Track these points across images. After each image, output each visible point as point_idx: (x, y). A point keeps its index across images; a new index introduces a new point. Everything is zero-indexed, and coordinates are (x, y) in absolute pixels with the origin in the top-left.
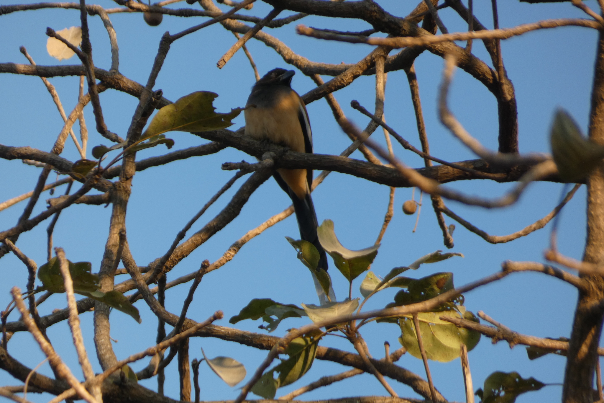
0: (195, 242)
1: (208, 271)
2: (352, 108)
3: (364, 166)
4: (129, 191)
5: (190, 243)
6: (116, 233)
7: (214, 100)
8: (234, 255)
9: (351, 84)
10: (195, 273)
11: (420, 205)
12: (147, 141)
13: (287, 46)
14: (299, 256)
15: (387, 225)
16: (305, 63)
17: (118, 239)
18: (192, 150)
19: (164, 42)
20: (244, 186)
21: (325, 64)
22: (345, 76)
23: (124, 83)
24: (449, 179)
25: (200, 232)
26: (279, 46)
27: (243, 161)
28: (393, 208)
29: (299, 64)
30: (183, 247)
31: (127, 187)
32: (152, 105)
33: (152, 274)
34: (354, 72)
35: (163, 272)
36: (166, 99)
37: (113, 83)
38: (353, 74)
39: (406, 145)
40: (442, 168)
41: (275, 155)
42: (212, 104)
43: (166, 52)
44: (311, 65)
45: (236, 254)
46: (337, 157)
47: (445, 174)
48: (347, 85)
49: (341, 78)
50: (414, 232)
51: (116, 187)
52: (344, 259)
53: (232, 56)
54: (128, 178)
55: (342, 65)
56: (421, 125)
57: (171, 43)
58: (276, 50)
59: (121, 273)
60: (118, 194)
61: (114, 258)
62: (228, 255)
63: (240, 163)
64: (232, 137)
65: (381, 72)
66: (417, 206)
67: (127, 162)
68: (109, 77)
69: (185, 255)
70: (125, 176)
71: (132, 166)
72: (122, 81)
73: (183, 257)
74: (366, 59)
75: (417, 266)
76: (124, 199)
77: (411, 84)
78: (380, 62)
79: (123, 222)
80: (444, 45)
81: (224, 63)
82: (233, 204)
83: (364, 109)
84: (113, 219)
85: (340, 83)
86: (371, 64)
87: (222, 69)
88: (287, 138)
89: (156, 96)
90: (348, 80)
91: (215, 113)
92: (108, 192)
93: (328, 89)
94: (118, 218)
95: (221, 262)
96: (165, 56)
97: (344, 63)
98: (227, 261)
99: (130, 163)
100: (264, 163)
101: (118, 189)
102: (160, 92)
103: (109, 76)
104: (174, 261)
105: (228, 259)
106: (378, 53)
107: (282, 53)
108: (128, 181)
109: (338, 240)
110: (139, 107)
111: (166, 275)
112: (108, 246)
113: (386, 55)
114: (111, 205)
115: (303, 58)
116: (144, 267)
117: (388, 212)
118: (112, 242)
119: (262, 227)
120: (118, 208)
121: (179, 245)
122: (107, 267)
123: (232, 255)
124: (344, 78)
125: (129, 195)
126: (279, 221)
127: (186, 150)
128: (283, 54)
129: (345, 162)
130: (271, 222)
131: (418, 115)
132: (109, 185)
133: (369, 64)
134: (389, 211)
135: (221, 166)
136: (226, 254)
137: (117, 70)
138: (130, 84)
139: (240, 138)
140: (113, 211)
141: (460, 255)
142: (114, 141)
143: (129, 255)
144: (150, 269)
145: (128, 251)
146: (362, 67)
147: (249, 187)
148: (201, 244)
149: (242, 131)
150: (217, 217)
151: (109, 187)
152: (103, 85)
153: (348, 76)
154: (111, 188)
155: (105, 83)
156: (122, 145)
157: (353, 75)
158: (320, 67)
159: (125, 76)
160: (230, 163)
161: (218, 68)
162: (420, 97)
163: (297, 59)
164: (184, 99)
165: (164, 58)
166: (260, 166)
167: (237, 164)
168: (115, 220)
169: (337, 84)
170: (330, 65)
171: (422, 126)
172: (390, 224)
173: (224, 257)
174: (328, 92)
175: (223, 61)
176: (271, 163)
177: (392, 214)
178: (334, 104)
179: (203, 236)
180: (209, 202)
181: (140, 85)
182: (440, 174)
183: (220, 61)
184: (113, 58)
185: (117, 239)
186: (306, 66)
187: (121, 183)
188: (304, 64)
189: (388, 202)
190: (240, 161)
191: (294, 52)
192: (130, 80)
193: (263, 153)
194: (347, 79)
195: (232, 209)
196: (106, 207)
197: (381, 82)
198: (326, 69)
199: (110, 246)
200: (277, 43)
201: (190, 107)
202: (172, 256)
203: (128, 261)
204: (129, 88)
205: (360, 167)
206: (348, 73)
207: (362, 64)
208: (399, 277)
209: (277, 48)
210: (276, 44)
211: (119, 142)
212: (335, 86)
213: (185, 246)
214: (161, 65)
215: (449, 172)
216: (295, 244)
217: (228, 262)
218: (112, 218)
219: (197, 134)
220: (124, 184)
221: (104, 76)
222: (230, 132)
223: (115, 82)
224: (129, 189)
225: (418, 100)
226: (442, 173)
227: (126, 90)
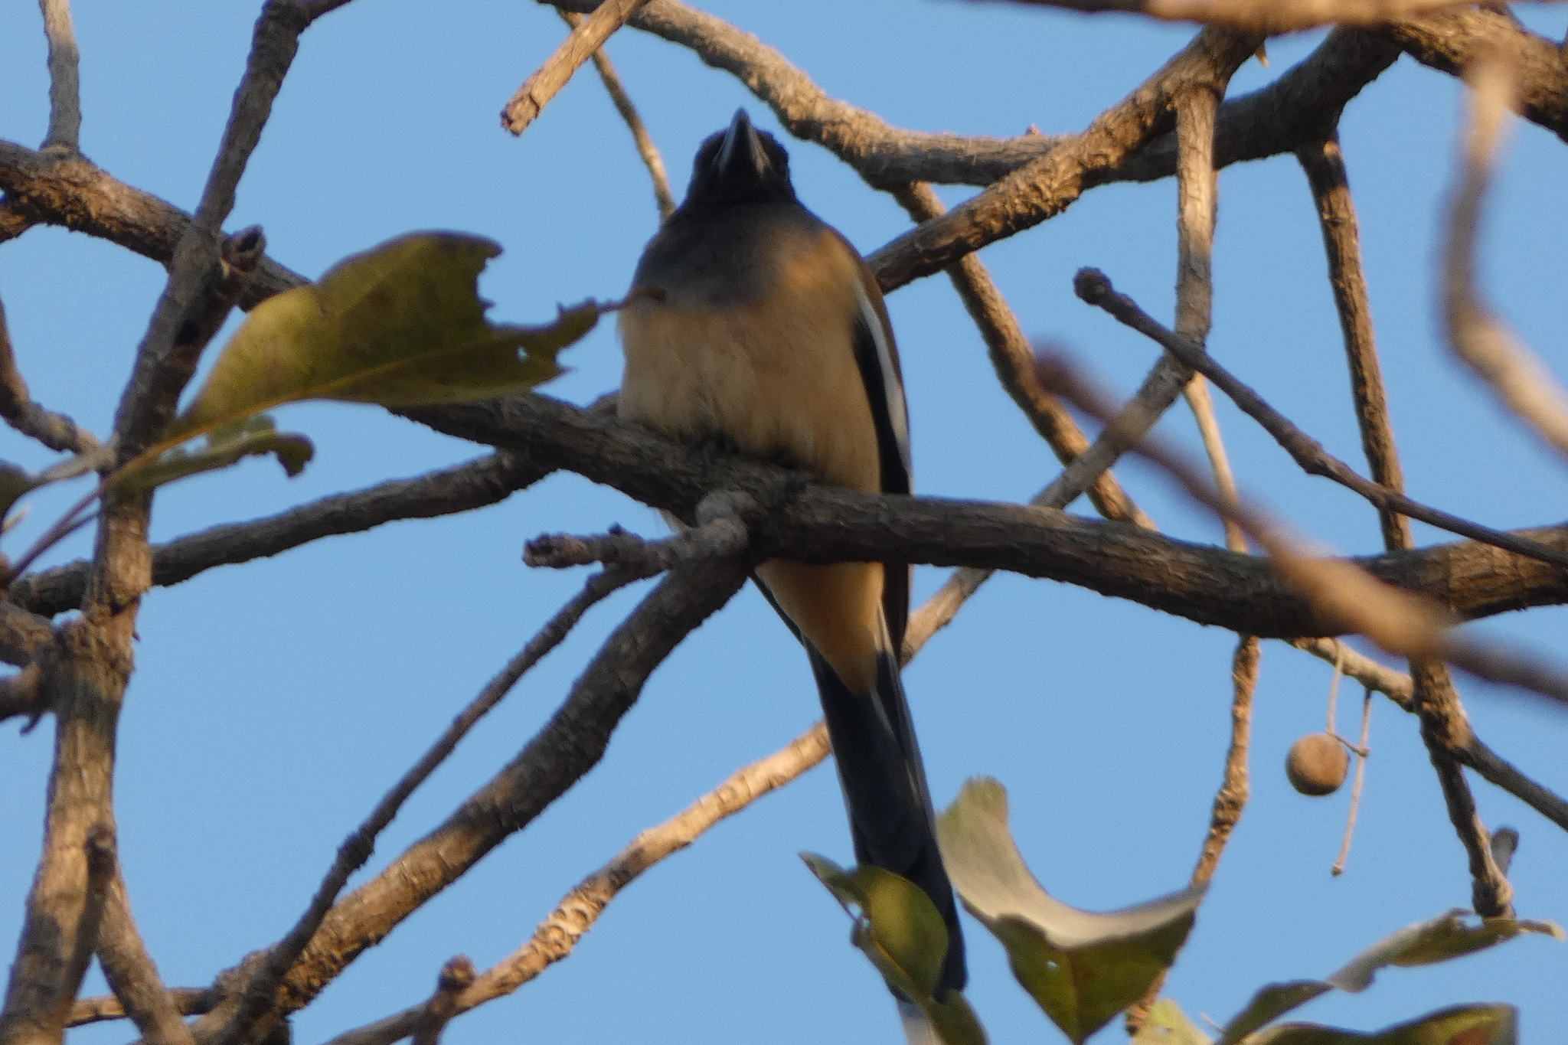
0: (415, 880)
1: (468, 1004)
2: (1081, 303)
3: (1133, 550)
4: (125, 659)
5: (396, 883)
6: (74, 844)
7: (481, 267)
8: (578, 936)
9: (1070, 208)
10: (409, 1014)
11: (1364, 755)
12: (196, 445)
13: (793, 68)
14: (860, 938)
15: (1223, 842)
16: (872, 137)
17: (83, 869)
18: (394, 492)
19: (271, 27)
20: (617, 636)
21: (958, 139)
22: (1045, 171)
23: (105, 202)
24: (1495, 599)
25: (436, 836)
26: (761, 67)
27: (616, 531)
28: (1246, 767)
29: (846, 142)
30: (366, 901)
31: (114, 644)
32: (219, 295)
33: (229, 1018)
34: (1085, 157)
35: (277, 1010)
36: (283, 268)
37: (57, 203)
38: (1081, 164)
39: (1312, 462)
40: (1466, 556)
41: (751, 503)
42: (473, 286)
43: (283, 69)
44: (896, 145)
45: (588, 931)
46: (1019, 509)
47: (1481, 582)
48: (1054, 212)
49: (1030, 181)
50: (1336, 873)
51: (69, 643)
52: (1052, 950)
53: (565, 81)
54: (122, 606)
55: (1029, 138)
56: (1369, 392)
57: (301, 30)
58: (745, 81)
59: (98, 1018)
60: (80, 674)
61: (66, 952)
62: (554, 935)
63: (602, 539)
64: (565, 426)
65: (1201, 157)
66: (1348, 759)
67: (113, 537)
68: (40, 177)
69: (371, 935)
70: (106, 596)
71: (138, 555)
72: (96, 192)
73: (365, 943)
74: (1134, 100)
75: (1361, 977)
76: (104, 694)
77: (1326, 217)
78: (1196, 112)
79: (102, 794)
80: (1470, 31)
81: (532, 111)
82: (573, 714)
83: (1129, 304)
84: (60, 783)
85: (1025, 204)
86: (1155, 120)
87: (524, 135)
88: (805, 436)
89: (235, 256)
90: (1058, 189)
91: (489, 327)
92: (34, 664)
93: (975, 230)
94: (81, 777)
95: (524, 967)
96: (279, 85)
97: (1037, 131)
98: (549, 961)
99: (129, 540)
100: (706, 536)
101: (77, 651)
102: (253, 239)
103: (42, 174)
104: (327, 963)
105: (551, 954)
106: (1187, 75)
107: (772, 94)
108: (121, 620)
109: (1027, 869)
110: (167, 300)
111: (288, 1022)
112: (39, 898)
113: (1221, 83)
114: (48, 723)
115: (860, 117)
116: (196, 992)
117: (1226, 786)
118: (57, 882)
119: (699, 817)
120: (81, 733)
121: (345, 893)
122: (33, 993)
123: (571, 936)
124: (1042, 182)
125: (125, 679)
126: (770, 788)
127: (366, 493)
128: (778, 97)
129: (1051, 531)
130: (734, 795)
131: (1357, 347)
132: (42, 637)
133: (1149, 122)
134: (1230, 779)
135: (520, 550)
136: (544, 932)
137: (72, 145)
138: (130, 205)
139: (604, 433)
140: (58, 750)
141: (1546, 930)
142: (54, 444)
143: (129, 937)
144: (223, 998)
145: (124, 917)
146: (1118, 133)
147: (640, 639)
148: (438, 889)
149: (607, 407)
150: (509, 769)
151: (37, 643)
152: (16, 211)
153: (1060, 175)
154: (47, 650)
155: (24, 200)
156: (89, 461)
157: (1079, 170)
158: (936, 151)
159: (107, 173)
160: (561, 538)
161: (508, 131)
162: (1362, 274)
163: (837, 120)
164: (356, 265)
165: (274, 93)
166: (689, 551)
167: (588, 541)
168: (66, 788)
169: (1014, 206)
170: (978, 143)
171: (1374, 391)
172: (1234, 838)
173: (538, 946)
174: (971, 240)
175: (528, 102)
176: (735, 536)
177: (1244, 794)
178: (994, 315)
179: (447, 854)
180: (472, 706)
181: (172, 211)
182: (1458, 580)
183: (515, 104)
184: (54, 92)
185: (76, 870)
186: (874, 150)
187: (92, 628)
188: (868, 141)
189: (1225, 744)
190: (602, 529)
191: (822, 92)
192: (130, 188)
193: (700, 495)
194: (1055, 185)
195: (572, 738)
196: (26, 730)
197: (1199, 199)
198: (961, 158)
199: (45, 902)
200: (752, 51)
201: (380, 298)
202: (317, 943)
203: (124, 965)
204: (125, 224)
205: (1117, 553)
206: (1058, 159)
207: (1120, 119)
208: (1285, 1026)
209: (750, 74)
210: (746, 58)
211: (77, 449)
212: (1006, 217)
213: (373, 897)
214: (261, 125)
215: (1497, 571)
216: (840, 885)
217: (555, 966)
218: (53, 780)
219: (417, 415)
220: (103, 630)
221: (18, 171)
222: (559, 406)
223: (64, 196)
224: (128, 654)
225: (1354, 286)
226: (1466, 575)
227: (114, 230)
